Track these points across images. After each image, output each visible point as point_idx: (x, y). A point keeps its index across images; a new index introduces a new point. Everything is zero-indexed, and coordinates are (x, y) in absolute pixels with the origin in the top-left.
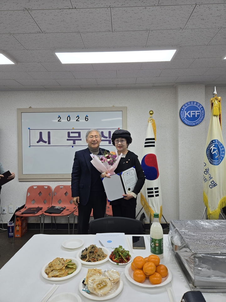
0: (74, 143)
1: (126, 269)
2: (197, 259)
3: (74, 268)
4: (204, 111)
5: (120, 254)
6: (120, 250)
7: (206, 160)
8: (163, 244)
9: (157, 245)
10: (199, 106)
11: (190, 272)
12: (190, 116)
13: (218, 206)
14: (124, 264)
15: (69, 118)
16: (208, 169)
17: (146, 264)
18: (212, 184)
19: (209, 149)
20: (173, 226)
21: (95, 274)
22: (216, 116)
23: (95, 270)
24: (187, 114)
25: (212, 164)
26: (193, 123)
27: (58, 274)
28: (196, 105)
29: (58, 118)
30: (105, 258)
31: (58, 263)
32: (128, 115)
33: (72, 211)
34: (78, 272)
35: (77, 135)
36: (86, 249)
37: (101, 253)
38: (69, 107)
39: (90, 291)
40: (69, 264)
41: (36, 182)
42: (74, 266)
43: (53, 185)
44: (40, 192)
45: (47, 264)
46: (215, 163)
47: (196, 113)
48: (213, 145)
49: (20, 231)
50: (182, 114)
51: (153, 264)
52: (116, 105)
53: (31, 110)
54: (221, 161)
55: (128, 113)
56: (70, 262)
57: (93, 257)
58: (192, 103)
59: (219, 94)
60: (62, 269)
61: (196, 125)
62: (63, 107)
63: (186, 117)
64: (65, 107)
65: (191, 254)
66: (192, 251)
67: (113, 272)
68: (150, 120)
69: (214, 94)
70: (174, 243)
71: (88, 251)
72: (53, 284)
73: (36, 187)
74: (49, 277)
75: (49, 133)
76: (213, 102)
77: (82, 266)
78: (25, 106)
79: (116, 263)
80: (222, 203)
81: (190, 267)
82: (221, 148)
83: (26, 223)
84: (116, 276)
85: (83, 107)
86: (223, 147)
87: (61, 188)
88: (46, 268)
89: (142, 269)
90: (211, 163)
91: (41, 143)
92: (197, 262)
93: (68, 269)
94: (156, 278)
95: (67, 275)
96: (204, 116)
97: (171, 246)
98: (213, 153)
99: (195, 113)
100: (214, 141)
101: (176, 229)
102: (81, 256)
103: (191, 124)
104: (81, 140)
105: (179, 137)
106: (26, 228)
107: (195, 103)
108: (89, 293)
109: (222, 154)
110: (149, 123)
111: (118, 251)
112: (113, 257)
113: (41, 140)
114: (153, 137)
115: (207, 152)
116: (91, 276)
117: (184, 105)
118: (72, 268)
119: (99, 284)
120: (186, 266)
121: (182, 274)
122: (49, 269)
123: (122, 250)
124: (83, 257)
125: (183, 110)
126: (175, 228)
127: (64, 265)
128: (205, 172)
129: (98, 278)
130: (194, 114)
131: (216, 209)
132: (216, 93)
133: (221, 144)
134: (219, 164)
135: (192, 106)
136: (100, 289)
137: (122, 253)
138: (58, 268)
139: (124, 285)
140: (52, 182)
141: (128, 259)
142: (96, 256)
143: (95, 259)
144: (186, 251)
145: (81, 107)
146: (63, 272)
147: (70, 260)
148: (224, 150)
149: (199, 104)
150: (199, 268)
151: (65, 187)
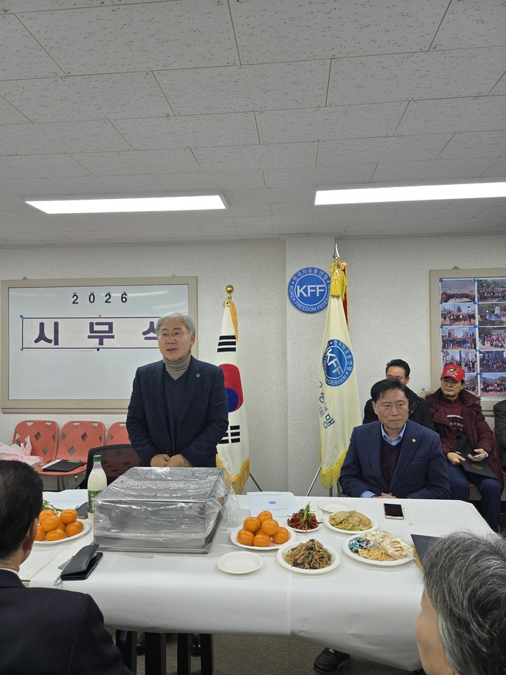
0: (101, 343)
7: (322, 376)
10: (323, 277)
15: (92, 297)
16: (323, 393)
18: (327, 420)
19: (325, 357)
22: (338, 297)
24: (301, 290)
25: (328, 384)
26: (312, 307)
28: (318, 274)
29: (73, 297)
32: (199, 292)
35: (106, 328)
38: (92, 277)
41: (32, 415)
44: (38, 433)
47: (318, 288)
48: (330, 349)
50: (292, 291)
52: (178, 274)
53: (25, 284)
54: (346, 379)
55: (199, 287)
58: (310, 271)
61: (317, 311)
62: (83, 277)
63: (298, 296)
64: (86, 277)
68: (227, 303)
69: (335, 257)
73: (32, 423)
75: (56, 325)
78: (17, 276)
82: (347, 355)
85: (118, 277)
86: (350, 353)
87: (76, 426)
90: (327, 382)
91: (42, 343)
98: (330, 364)
99: (315, 288)
100: (331, 343)
103: (309, 309)
104: (113, 337)
105: (288, 333)
107: (316, 271)
109: (348, 366)
110: (226, 307)
113: (42, 337)
114: (234, 334)
115: (323, 361)
117: (296, 275)
125: (293, 283)
128: (321, 398)
130: (314, 291)
131: (331, 465)
132: (338, 256)
133: (347, 348)
135: (309, 277)
140: (60, 415)
145: (114, 277)
148: (352, 359)
149: (322, 273)
151: (82, 423)
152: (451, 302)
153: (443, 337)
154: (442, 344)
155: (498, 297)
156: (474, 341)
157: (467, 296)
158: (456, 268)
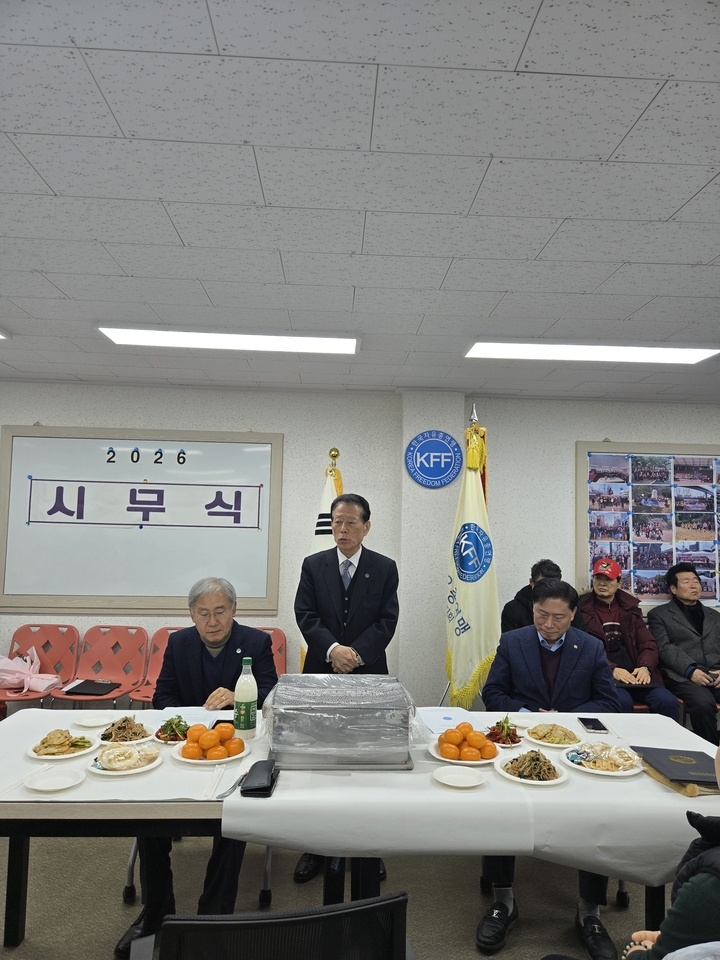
0: (146, 518)
2: (276, 718)
4: (461, 455)
5: (174, 727)
6: (176, 721)
7: (452, 569)
8: (254, 711)
9: (243, 712)
10: (449, 443)
12: (429, 464)
14: (176, 742)
15: (136, 454)
16: (454, 590)
18: (460, 626)
19: (458, 545)
22: (475, 470)
24: (422, 459)
25: (462, 580)
26: (435, 480)
29: (108, 453)
30: (145, 737)
31: (58, 737)
32: (285, 455)
33: (126, 690)
34: (93, 749)
35: (154, 497)
37: (140, 730)
38: (137, 427)
40: (78, 742)
42: (87, 744)
43: (83, 625)
44: (48, 642)
45: (38, 740)
46: (469, 577)
47: (442, 457)
48: (465, 534)
50: (410, 458)
52: (258, 429)
53: (37, 432)
54: (484, 574)
55: (285, 448)
56: (81, 739)
57: (122, 735)
58: (434, 435)
59: (481, 422)
60: (63, 744)
61: (442, 486)
62: (123, 427)
63: (419, 466)
64: (128, 427)
68: (330, 472)
69: (472, 420)
72: (44, 764)
73: (38, 628)
74: (38, 756)
75: (81, 491)
76: (468, 438)
77: (99, 746)
78: (25, 420)
79: (163, 742)
84: (153, 753)
85: (173, 428)
86: (489, 541)
87: (105, 633)
88: (35, 745)
89: (198, 741)
90: (460, 577)
91: (59, 516)
93: (74, 746)
94: (215, 752)
95: (71, 754)
96: (461, 467)
98: (465, 554)
99: (440, 457)
100: (467, 527)
103: (431, 483)
104: (163, 510)
105: (403, 513)
109: (486, 557)
110: (329, 477)
112: (162, 733)
113: (59, 506)
115: (454, 551)
117: (416, 439)
118: (82, 746)
122: (41, 745)
123: (179, 721)
124: (105, 737)
125: (412, 449)
128: (450, 598)
130: (438, 460)
131: (465, 684)
132: (476, 419)
137: (177, 726)
139: (164, 762)
140: (80, 618)
142: (129, 733)
143: (126, 738)
145: (168, 428)
146: (65, 749)
147: (83, 737)
148: (491, 549)
149: (449, 439)
151: (114, 629)
152: (601, 481)
153: (590, 524)
154: (589, 532)
155: (655, 478)
156: (627, 530)
157: (619, 475)
158: (606, 441)
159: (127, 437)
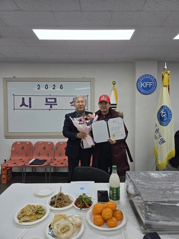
0: (51, 107)
1: (87, 214)
2: (147, 207)
3: (43, 213)
4: (156, 83)
5: (84, 200)
6: (84, 197)
7: (157, 122)
8: (119, 191)
9: (115, 192)
10: (152, 79)
11: (141, 217)
12: (145, 87)
13: (165, 159)
14: (86, 209)
15: (47, 86)
16: (158, 129)
17: (105, 210)
18: (161, 141)
19: (159, 113)
20: (129, 176)
21: (60, 220)
22: (166, 86)
23: (61, 216)
24: (143, 85)
25: (162, 125)
26: (147, 92)
27: (28, 219)
28: (150, 77)
29: (38, 86)
30: (71, 204)
31: (29, 210)
32: (95, 85)
33: (49, 162)
34: (47, 216)
35: (53, 100)
36: (55, 197)
37: (68, 200)
38: (47, 77)
39: (55, 235)
40: (39, 210)
42: (43, 211)
43: (34, 141)
44: (23, 147)
45: (19, 211)
46: (164, 124)
47: (150, 84)
48: (163, 110)
49: (6, 179)
50: (138, 85)
51: (110, 210)
52: (86, 77)
53: (14, 79)
54: (169, 123)
55: (95, 83)
56: (40, 208)
57: (60, 203)
58: (147, 76)
59: (168, 69)
60: (32, 215)
61: (149, 94)
62: (42, 77)
63: (141, 87)
64: (44, 77)
65: (142, 201)
66: (143, 199)
67: (76, 217)
68: (113, 89)
69: (165, 69)
70: (128, 191)
71: (57, 198)
72: (23, 229)
73: (20, 143)
74: (20, 222)
75: (30, 99)
76: (163, 75)
77: (50, 211)
78: (10, 76)
79: (79, 209)
80: (169, 156)
81: (142, 213)
82: (169, 112)
83: (11, 172)
84: (78, 221)
85: (58, 77)
86: (171, 112)
87: (41, 144)
88: (18, 213)
89: (101, 214)
90: (160, 124)
91: (24, 107)
92: (148, 208)
93: (38, 214)
94: (112, 222)
95: (36, 220)
96: (156, 87)
97: (126, 194)
98: (162, 117)
100: (163, 107)
101: (131, 180)
102: (51, 202)
103: (146, 93)
104: (56, 104)
105: (136, 103)
106: (12, 176)
107: (149, 76)
108: (53, 236)
109: (170, 117)
110: (112, 91)
111: (82, 198)
112: (77, 203)
113: (23, 104)
114: (115, 103)
115: (157, 115)
116: (56, 221)
117: (141, 77)
118: (41, 214)
119: (63, 229)
120: (139, 211)
121: (135, 218)
122: (21, 214)
123: (85, 197)
124: (52, 204)
125: (139, 81)
126: (130, 178)
127: (34, 211)
128: (156, 132)
129: (63, 223)
130: (148, 85)
131: (164, 160)
132: (166, 68)
133: (169, 109)
134: (167, 125)
135: (146, 78)
136: (63, 233)
137: (85, 200)
138: (28, 214)
139: (85, 228)
140: (33, 139)
141: (90, 205)
142: (63, 202)
143: (62, 205)
144: (139, 199)
145: (56, 77)
146: (33, 217)
147: (40, 206)
148: (171, 114)
149: (152, 77)
150: (149, 214)
151: (43, 143)
159: (44, 80)
